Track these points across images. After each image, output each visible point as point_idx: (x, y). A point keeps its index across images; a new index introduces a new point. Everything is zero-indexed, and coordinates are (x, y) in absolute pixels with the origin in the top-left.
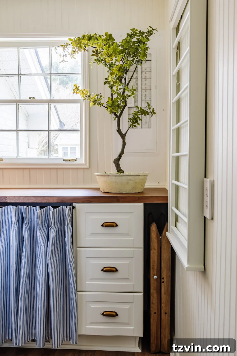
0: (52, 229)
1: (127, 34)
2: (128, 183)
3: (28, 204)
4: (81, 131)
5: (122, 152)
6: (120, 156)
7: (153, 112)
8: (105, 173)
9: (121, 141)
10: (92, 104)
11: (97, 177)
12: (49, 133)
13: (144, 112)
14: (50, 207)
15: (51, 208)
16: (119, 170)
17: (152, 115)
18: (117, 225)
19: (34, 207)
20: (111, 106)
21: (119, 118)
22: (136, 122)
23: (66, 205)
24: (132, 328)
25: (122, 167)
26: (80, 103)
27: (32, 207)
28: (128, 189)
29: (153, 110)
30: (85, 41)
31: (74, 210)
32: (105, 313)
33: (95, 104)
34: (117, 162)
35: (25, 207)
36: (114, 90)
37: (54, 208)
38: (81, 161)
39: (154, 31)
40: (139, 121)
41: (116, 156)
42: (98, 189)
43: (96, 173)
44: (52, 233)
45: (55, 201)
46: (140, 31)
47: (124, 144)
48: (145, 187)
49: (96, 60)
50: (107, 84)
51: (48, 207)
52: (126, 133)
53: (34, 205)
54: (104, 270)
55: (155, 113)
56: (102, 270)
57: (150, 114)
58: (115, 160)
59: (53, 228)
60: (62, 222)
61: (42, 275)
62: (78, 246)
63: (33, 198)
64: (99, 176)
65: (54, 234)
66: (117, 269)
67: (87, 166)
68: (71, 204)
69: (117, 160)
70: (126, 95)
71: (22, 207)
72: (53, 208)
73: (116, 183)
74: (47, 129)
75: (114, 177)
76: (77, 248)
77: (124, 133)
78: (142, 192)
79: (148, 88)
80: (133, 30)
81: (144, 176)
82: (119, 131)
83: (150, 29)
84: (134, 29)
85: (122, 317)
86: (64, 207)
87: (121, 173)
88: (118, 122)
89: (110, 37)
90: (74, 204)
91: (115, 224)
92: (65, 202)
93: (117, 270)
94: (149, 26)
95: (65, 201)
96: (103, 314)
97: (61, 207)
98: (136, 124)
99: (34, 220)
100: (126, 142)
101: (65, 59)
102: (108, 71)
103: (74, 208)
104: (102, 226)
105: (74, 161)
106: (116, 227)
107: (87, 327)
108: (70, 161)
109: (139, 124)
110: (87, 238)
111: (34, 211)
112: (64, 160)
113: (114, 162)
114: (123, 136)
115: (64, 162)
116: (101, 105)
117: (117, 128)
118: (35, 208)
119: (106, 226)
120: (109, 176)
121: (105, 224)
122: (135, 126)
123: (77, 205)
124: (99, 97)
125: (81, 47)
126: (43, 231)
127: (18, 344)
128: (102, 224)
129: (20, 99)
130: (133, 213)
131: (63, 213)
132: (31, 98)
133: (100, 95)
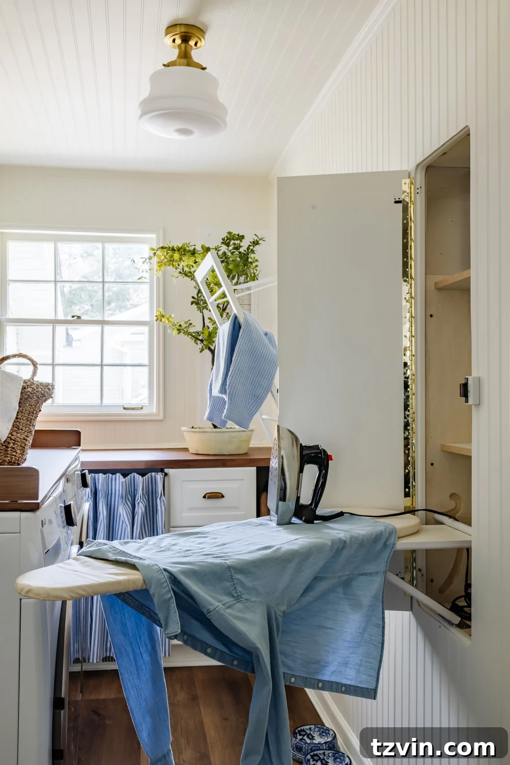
0: (140, 504)
1: (222, 239)
2: (231, 441)
3: (104, 472)
4: (150, 366)
8: (193, 428)
10: (175, 332)
11: (185, 433)
12: (103, 368)
14: (136, 474)
15: (137, 476)
18: (223, 496)
19: (113, 474)
20: (206, 339)
23: (156, 471)
26: (149, 326)
27: (110, 475)
30: (176, 256)
31: (166, 478)
35: (100, 474)
37: (143, 475)
38: (153, 409)
39: (260, 242)
42: (186, 450)
43: (183, 428)
44: (140, 509)
45: (142, 467)
46: (238, 235)
48: (250, 446)
49: (180, 273)
50: (194, 305)
51: (133, 474)
53: (114, 472)
59: (142, 502)
60: (151, 495)
62: (172, 524)
64: (187, 433)
65: (144, 509)
67: (161, 417)
68: (162, 471)
71: (97, 475)
72: (140, 476)
74: (100, 363)
76: (171, 528)
78: (247, 453)
80: (230, 233)
83: (256, 238)
84: (232, 233)
86: (153, 474)
88: (213, 358)
90: (166, 470)
91: (220, 495)
92: (155, 467)
94: (255, 235)
97: (150, 474)
99: (115, 493)
101: (145, 274)
102: (195, 287)
103: (166, 474)
104: (204, 497)
105: (140, 410)
106: (223, 499)
108: (133, 409)
110: (183, 515)
111: (112, 479)
112: (124, 408)
115: (125, 410)
116: (189, 334)
118: (114, 476)
119: (209, 498)
121: (207, 495)
123: (170, 471)
124: (187, 325)
125: (173, 265)
126: (127, 507)
127: (91, 661)
128: (203, 495)
129: (57, 318)
130: (243, 480)
131: (153, 482)
132: (75, 318)
133: (189, 322)
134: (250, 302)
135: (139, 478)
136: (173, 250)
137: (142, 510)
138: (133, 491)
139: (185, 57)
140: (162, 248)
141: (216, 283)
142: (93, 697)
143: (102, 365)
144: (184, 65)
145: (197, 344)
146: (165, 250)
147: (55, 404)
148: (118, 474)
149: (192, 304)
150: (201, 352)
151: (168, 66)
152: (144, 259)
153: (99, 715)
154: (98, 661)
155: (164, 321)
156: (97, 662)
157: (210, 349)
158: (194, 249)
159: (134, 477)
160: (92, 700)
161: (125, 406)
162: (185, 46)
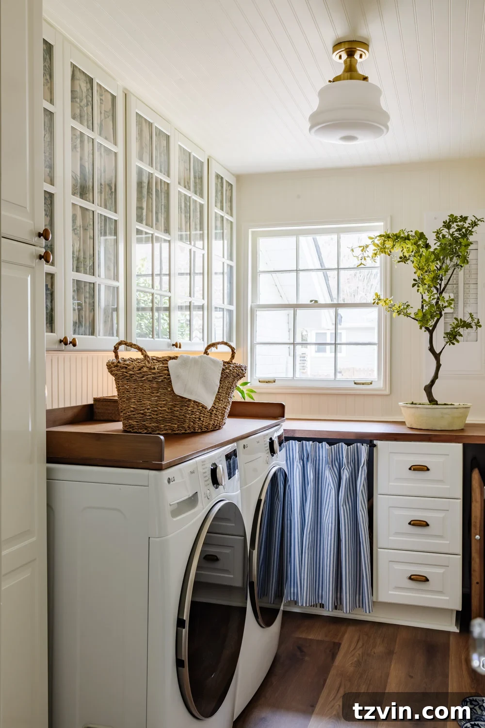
0: (345, 471)
1: (443, 222)
2: (442, 418)
4: (379, 344)
5: (436, 377)
6: (433, 382)
7: (478, 325)
8: (411, 403)
9: (434, 362)
10: (395, 314)
11: (402, 408)
13: (466, 325)
14: (343, 444)
16: (432, 401)
17: (477, 328)
18: (428, 470)
19: (319, 442)
20: (421, 318)
21: (431, 332)
22: (454, 338)
24: (448, 598)
25: (436, 396)
26: (378, 308)
28: (442, 425)
29: (478, 322)
31: (374, 448)
32: (412, 577)
33: (399, 314)
34: (428, 389)
36: (425, 300)
39: (479, 222)
40: (459, 337)
41: (428, 382)
42: (403, 423)
43: (401, 404)
44: (346, 475)
46: (461, 217)
47: (439, 366)
48: (467, 422)
49: (401, 257)
51: (340, 444)
52: (441, 352)
54: (412, 523)
55: (480, 326)
56: (410, 524)
57: (474, 327)
58: (425, 387)
62: (380, 492)
64: (405, 408)
65: (348, 476)
66: (429, 523)
67: (386, 392)
68: (371, 442)
69: (428, 386)
70: (441, 306)
72: (346, 446)
73: (426, 417)
75: (426, 410)
76: (378, 495)
77: (438, 352)
78: (462, 429)
79: (474, 286)
80: (451, 216)
81: (464, 409)
82: (431, 349)
83: (474, 219)
84: (454, 215)
85: (433, 584)
86: (359, 444)
87: (434, 404)
88: (430, 337)
89: (422, 236)
90: (375, 442)
91: (426, 468)
92: (365, 439)
93: (427, 525)
94: (474, 216)
95: (364, 437)
96: (410, 578)
97: (356, 444)
98: (454, 341)
99: (322, 459)
100: (441, 363)
101: (363, 261)
103: (375, 446)
104: (410, 469)
105: (369, 385)
106: (428, 472)
107: (390, 592)
108: (363, 384)
109: (457, 342)
110: (391, 484)
111: (319, 447)
112: (355, 383)
113: (425, 390)
114: (437, 356)
115: (356, 385)
116: (408, 315)
117: (429, 345)
119: (415, 470)
120: (418, 409)
121: (413, 467)
122: (453, 344)
123: (377, 443)
124: (405, 307)
125: (385, 252)
128: (409, 467)
129: (298, 303)
130: (448, 455)
131: (358, 451)
132: (313, 302)
133: (407, 304)
134: (477, 281)
136: (389, 237)
139: (351, 71)
140: (380, 236)
141: (420, 268)
142: (303, 636)
143: (335, 344)
144: (347, 79)
146: (383, 238)
147: (295, 378)
148: (324, 443)
149: (414, 285)
151: (334, 82)
152: (362, 248)
153: (301, 651)
155: (382, 304)
156: (306, 605)
157: (427, 329)
158: (408, 235)
160: (301, 638)
161: (356, 381)
162: (350, 61)
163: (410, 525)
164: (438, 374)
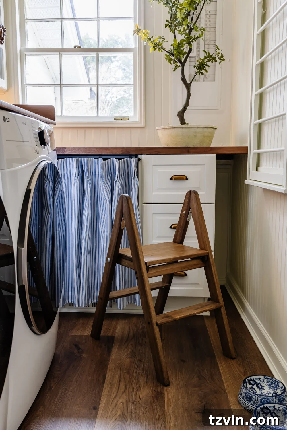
2: (195, 136)
3: (89, 156)
4: (135, 85)
5: (187, 105)
6: (185, 108)
7: (222, 59)
9: (185, 91)
10: (151, 49)
12: (98, 87)
13: (212, 59)
14: (114, 158)
15: (115, 160)
16: (184, 124)
17: (221, 62)
18: (187, 179)
19: (96, 158)
20: (176, 49)
21: (183, 64)
22: (204, 68)
23: (131, 156)
24: (202, 288)
26: (133, 53)
27: (94, 159)
28: (195, 143)
29: (222, 56)
31: (139, 162)
33: (155, 50)
34: (181, 115)
35: (86, 159)
38: (136, 119)
40: (207, 68)
41: (180, 108)
45: (119, 152)
47: (189, 95)
51: (112, 158)
52: (191, 83)
54: (173, 227)
55: (224, 60)
56: (171, 227)
57: (218, 61)
58: (178, 113)
59: (118, 181)
60: (127, 176)
61: (107, 231)
62: (144, 201)
63: (95, 149)
64: (162, 130)
65: (120, 187)
67: (142, 125)
68: (136, 156)
69: (181, 112)
70: (193, 37)
71: (83, 159)
72: (117, 160)
73: (182, 136)
74: (96, 84)
75: (181, 129)
76: (143, 204)
77: (189, 82)
79: (213, 34)
81: (213, 129)
82: (184, 80)
85: (191, 277)
86: (129, 158)
88: (182, 69)
90: (140, 156)
91: (185, 177)
95: (130, 152)
97: (126, 158)
98: (203, 71)
100: (191, 93)
103: (139, 160)
104: (171, 179)
105: (127, 120)
106: (187, 181)
108: (121, 120)
109: (206, 71)
110: (153, 193)
111: (95, 163)
112: (115, 119)
113: (178, 115)
114: (188, 86)
115: (115, 121)
117: (180, 76)
118: (97, 160)
119: (175, 179)
120: (175, 129)
121: (174, 177)
122: (202, 74)
123: (143, 157)
126: (107, 185)
127: (80, 306)
128: (171, 177)
129: (63, 48)
130: (204, 165)
131: (128, 165)
132: (77, 47)
133: (162, 38)
134: (215, 29)
135: (116, 162)
137: (118, 187)
138: (112, 173)
142: (79, 333)
145: (171, 63)
149: (166, 27)
150: (174, 71)
154: (86, 306)
155: (141, 36)
157: (180, 61)
159: (113, 161)
160: (76, 336)
163: (171, 229)
164: (189, 102)
